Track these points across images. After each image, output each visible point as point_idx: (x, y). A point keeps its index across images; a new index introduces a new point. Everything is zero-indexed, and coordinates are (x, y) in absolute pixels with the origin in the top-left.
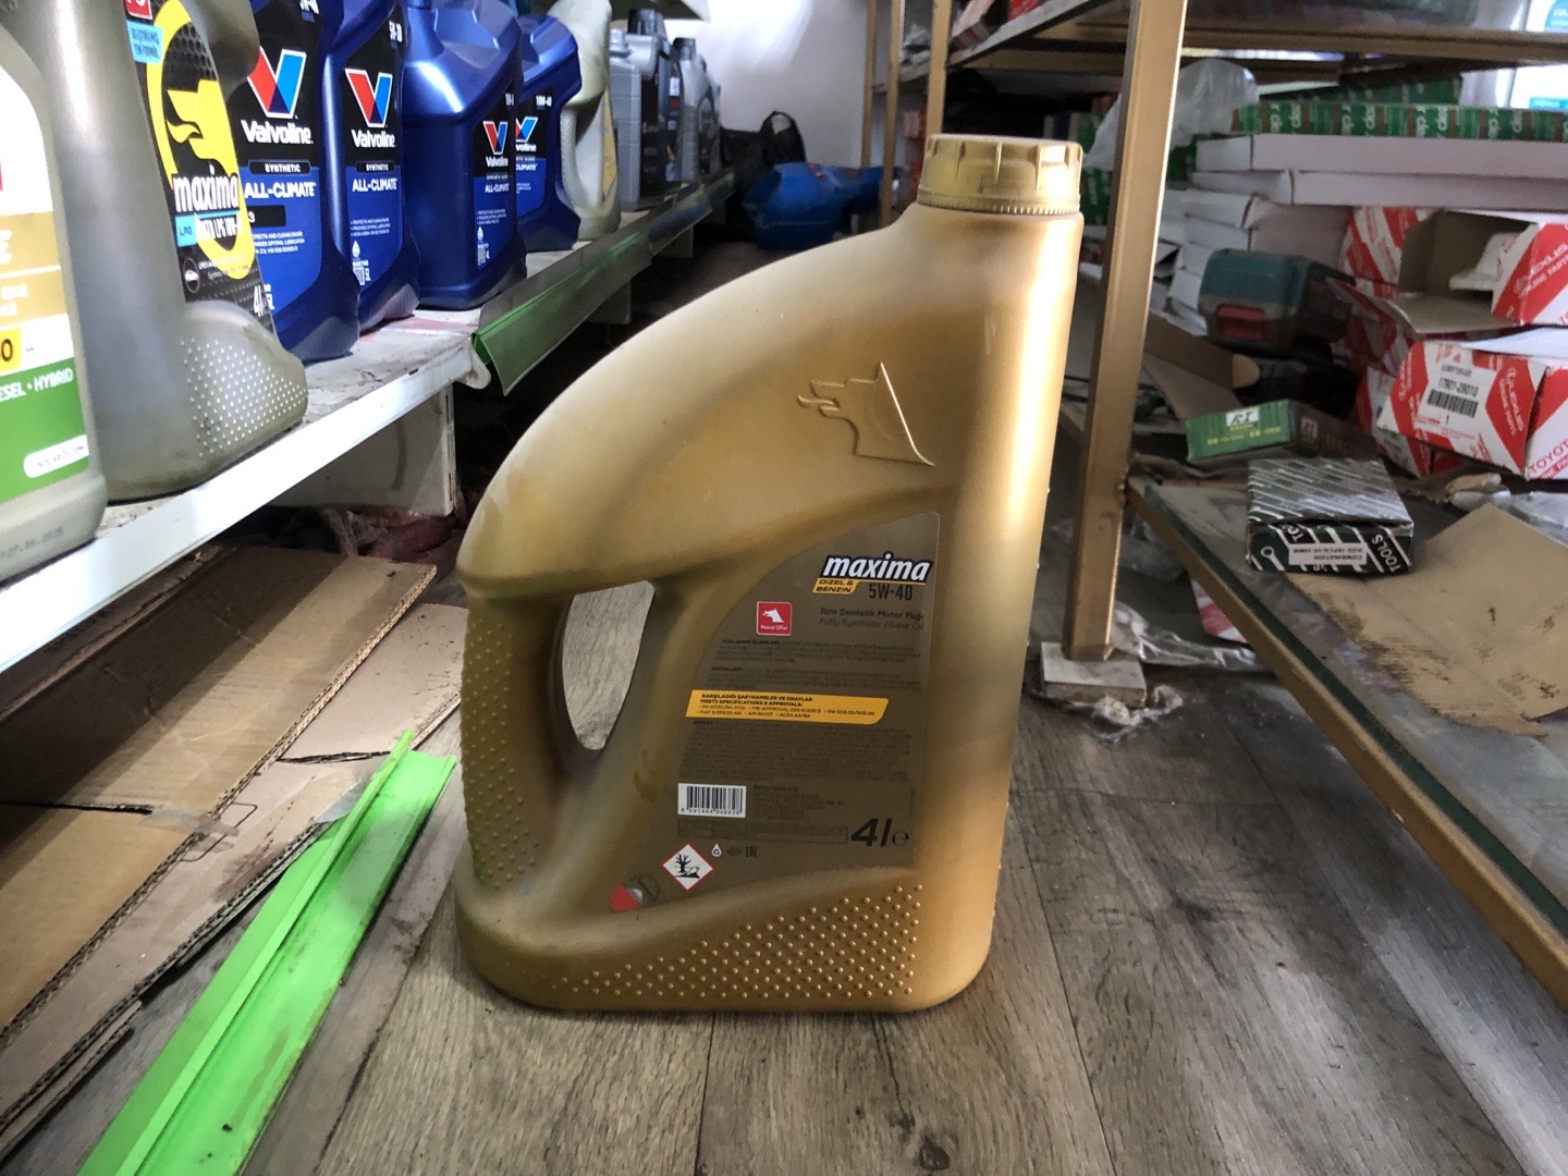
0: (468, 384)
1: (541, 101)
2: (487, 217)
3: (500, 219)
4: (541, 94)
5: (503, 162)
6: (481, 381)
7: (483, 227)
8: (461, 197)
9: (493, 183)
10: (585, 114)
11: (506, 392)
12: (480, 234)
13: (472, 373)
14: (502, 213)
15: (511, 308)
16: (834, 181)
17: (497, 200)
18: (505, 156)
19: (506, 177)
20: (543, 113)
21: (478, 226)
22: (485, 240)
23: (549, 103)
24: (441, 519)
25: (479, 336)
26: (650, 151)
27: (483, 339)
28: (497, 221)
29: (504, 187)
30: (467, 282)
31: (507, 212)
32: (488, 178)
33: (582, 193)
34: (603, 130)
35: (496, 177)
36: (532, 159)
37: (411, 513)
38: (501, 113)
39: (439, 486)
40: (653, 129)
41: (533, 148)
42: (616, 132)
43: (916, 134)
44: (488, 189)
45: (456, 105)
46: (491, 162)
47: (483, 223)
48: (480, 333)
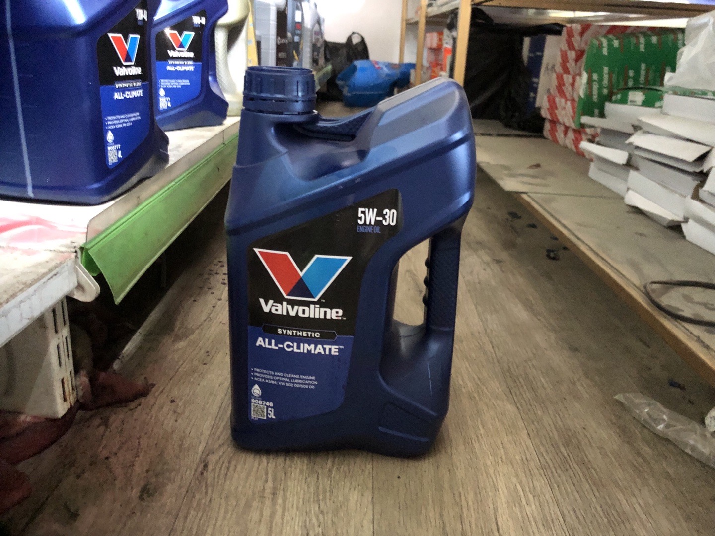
0: (76, 297)
1: (197, 20)
2: (114, 121)
3: (133, 122)
4: (196, 15)
5: (137, 71)
6: (90, 292)
7: (112, 130)
8: (87, 104)
9: (123, 90)
10: (234, 31)
11: (118, 301)
12: (110, 137)
13: (80, 287)
14: (135, 116)
15: (138, 205)
16: (386, 70)
17: (127, 106)
18: (136, 65)
19: (139, 84)
20: (199, 30)
21: (108, 129)
22: (115, 142)
23: (203, 21)
24: (54, 420)
25: (88, 249)
26: (282, 55)
27: (90, 252)
28: (129, 124)
29: (139, 93)
30: (97, 181)
31: (140, 115)
32: (117, 86)
33: (232, 84)
34: (248, 42)
35: (126, 85)
36: (191, 62)
37: (22, 418)
38: (129, 26)
39: (49, 392)
40: (283, 41)
41: (191, 55)
42: (259, 44)
43: (435, 45)
44: (117, 96)
45: (78, 17)
46: (119, 72)
47: (113, 127)
48: (88, 247)
